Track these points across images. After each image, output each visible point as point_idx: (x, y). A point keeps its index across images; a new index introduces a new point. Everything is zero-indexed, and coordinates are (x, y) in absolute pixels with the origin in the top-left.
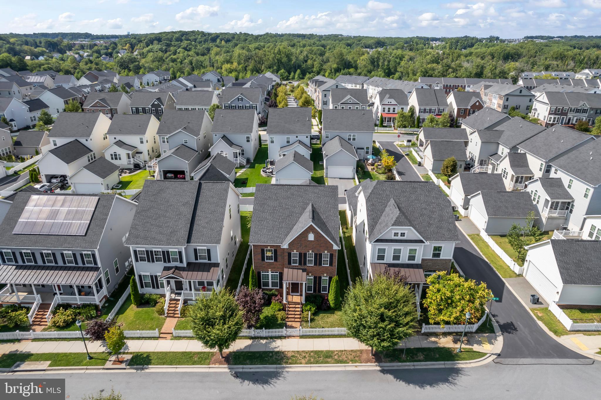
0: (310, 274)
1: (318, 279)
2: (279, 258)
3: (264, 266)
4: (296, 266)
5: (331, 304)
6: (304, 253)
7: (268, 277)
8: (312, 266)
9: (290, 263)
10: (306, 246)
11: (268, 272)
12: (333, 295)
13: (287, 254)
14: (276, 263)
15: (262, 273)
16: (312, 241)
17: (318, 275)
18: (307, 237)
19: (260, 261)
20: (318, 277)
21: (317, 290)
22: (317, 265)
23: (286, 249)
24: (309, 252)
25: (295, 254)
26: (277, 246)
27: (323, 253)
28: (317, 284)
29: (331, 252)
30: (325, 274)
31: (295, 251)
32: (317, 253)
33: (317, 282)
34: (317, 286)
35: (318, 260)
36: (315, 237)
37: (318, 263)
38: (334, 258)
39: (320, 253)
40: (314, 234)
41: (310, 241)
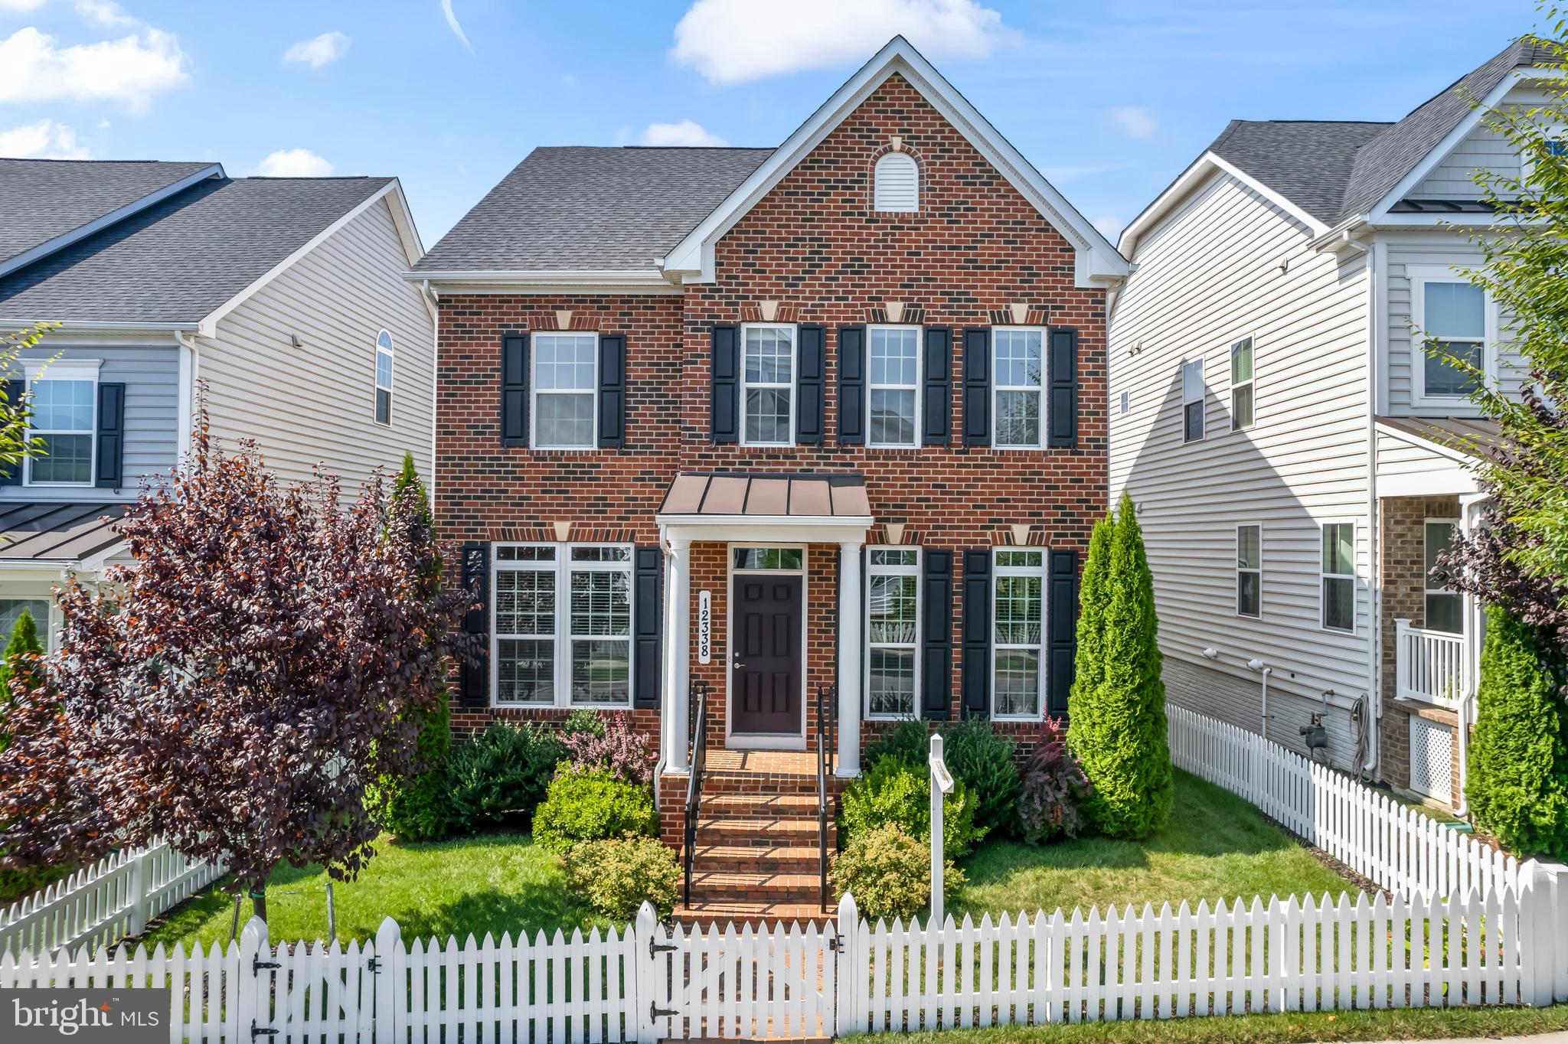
0: (895, 531)
1: (957, 576)
2: (643, 417)
3: (514, 489)
4: (773, 455)
5: (1104, 784)
6: (843, 330)
7: (548, 602)
8: (905, 455)
9: (723, 430)
10: (857, 267)
11: (548, 554)
13: (704, 341)
14: (612, 460)
15: (497, 565)
16: (903, 218)
17: (956, 541)
18: (864, 180)
19: (492, 445)
20: (957, 563)
21: (956, 690)
22: (950, 445)
23: (697, 288)
24: (881, 318)
25: (769, 337)
26: (627, 300)
27: (995, 329)
28: (957, 635)
29: (1056, 319)
30: (1015, 527)
31: (769, 308)
32: (945, 331)
33: (957, 612)
34: (956, 654)
35: (957, 399)
36: (930, 186)
37: (956, 425)
38: (1085, 366)
39: (969, 331)
40: (917, 160)
41: (887, 218)
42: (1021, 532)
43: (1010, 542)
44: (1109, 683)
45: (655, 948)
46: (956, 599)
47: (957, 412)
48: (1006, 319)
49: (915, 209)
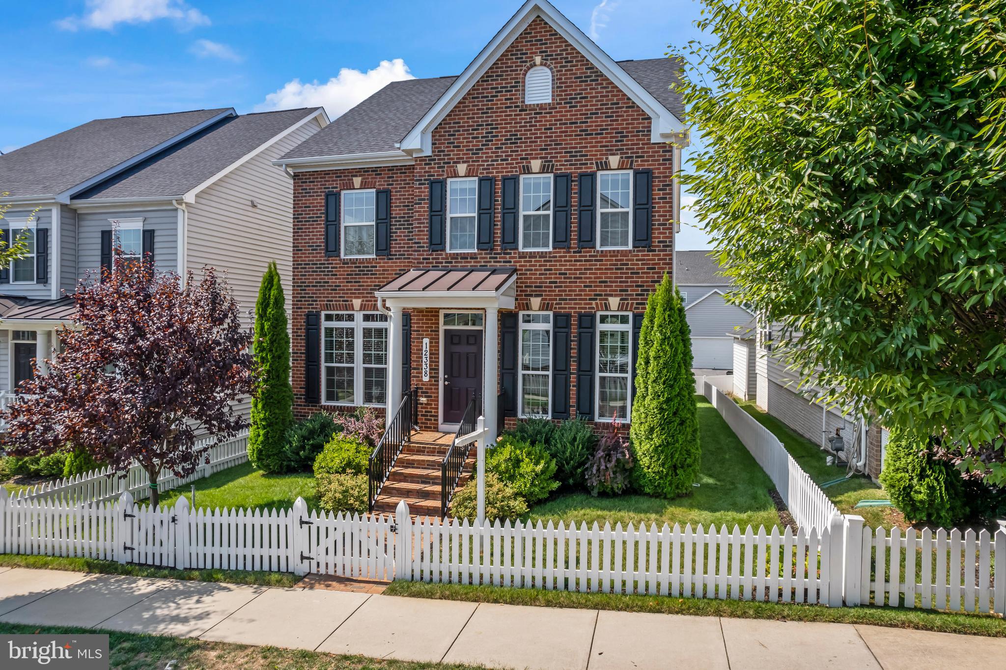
0: (536, 302)
1: (574, 330)
2: (400, 237)
3: (333, 281)
4: (464, 257)
5: (645, 461)
6: (505, 179)
7: (351, 346)
8: (542, 255)
9: (437, 242)
10: (514, 140)
11: (351, 318)
12: (657, 396)
13: (426, 191)
14: (384, 263)
15: (325, 324)
16: (541, 107)
17: (573, 308)
18: (519, 85)
19: (321, 257)
20: (574, 322)
21: (573, 401)
22: (569, 248)
23: (422, 159)
24: (528, 170)
25: (464, 186)
26: (390, 169)
27: (599, 173)
28: (573, 367)
29: (638, 164)
30: (611, 299)
31: (462, 168)
32: (567, 176)
33: (574, 353)
34: (573, 378)
35: (574, 218)
36: (559, 86)
37: (574, 235)
38: (657, 194)
39: (582, 175)
40: (551, 69)
41: (532, 108)
42: (614, 302)
43: (607, 308)
44: (650, 397)
45: (302, 522)
46: (574, 345)
47: (574, 227)
48: (606, 166)
49: (550, 101)
